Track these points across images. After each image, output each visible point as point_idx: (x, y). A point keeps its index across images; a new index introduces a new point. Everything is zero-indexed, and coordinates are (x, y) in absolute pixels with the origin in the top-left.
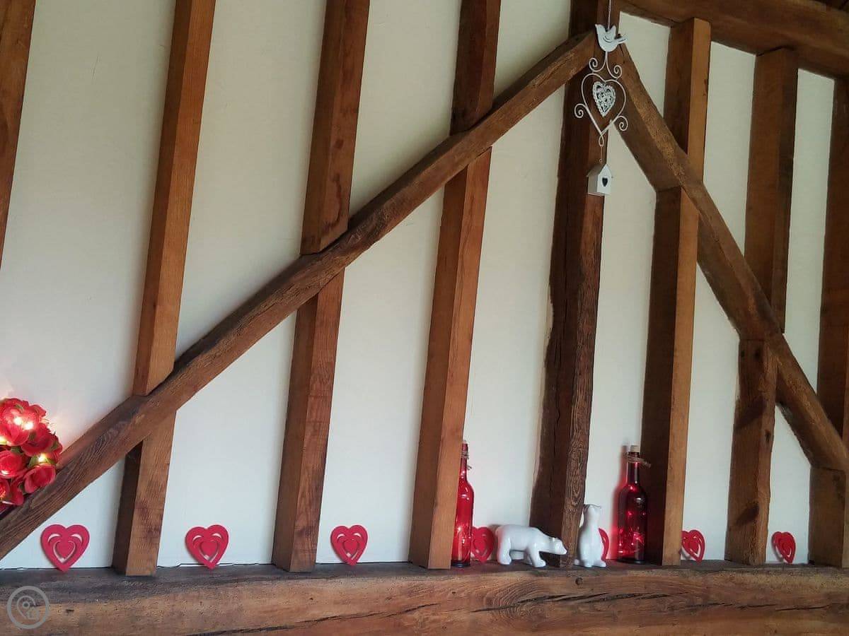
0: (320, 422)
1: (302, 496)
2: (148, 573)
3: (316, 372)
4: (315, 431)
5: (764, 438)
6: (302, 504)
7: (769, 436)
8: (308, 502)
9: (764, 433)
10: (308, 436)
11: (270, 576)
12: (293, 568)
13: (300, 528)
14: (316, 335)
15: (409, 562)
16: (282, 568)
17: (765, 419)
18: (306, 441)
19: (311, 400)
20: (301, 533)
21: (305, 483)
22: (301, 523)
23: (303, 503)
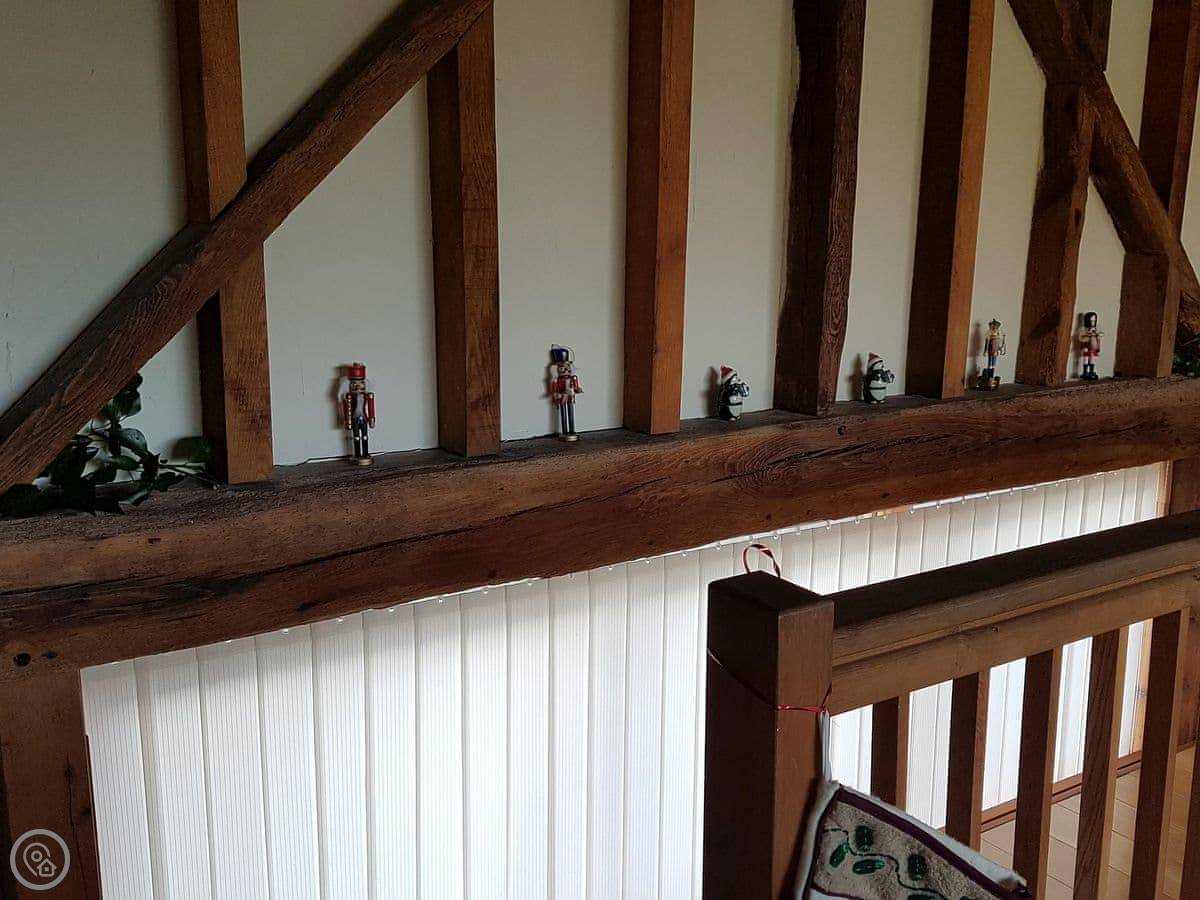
0: (484, 248)
1: (471, 355)
2: (262, 477)
3: (469, 171)
4: (478, 260)
5: (1072, 221)
6: (471, 365)
7: (1079, 217)
8: (480, 363)
9: (1073, 214)
10: (469, 268)
11: (441, 466)
12: (471, 451)
13: (475, 397)
14: (462, 114)
15: (624, 427)
16: (454, 453)
17: (1075, 193)
18: (467, 276)
19: (467, 215)
20: (475, 405)
21: (473, 337)
22: (474, 392)
23: (473, 364)
